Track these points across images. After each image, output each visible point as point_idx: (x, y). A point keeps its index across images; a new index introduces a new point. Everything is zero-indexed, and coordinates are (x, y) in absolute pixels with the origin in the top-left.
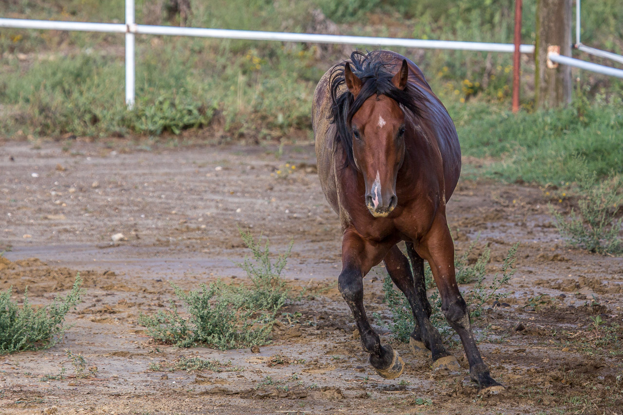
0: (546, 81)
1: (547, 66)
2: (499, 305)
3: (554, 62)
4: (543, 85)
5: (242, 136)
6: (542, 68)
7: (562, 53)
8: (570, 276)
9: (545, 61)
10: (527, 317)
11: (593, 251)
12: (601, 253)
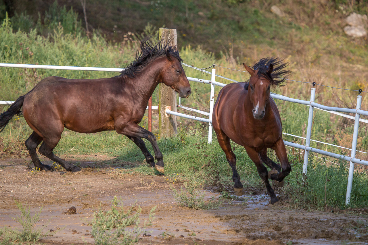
0: (164, 124)
1: (165, 116)
2: (146, 236)
3: (168, 114)
4: (163, 125)
5: (12, 153)
6: (162, 117)
7: (172, 110)
8: (181, 220)
9: (164, 114)
10: (160, 242)
11: (191, 207)
12: (195, 209)
